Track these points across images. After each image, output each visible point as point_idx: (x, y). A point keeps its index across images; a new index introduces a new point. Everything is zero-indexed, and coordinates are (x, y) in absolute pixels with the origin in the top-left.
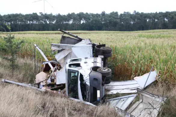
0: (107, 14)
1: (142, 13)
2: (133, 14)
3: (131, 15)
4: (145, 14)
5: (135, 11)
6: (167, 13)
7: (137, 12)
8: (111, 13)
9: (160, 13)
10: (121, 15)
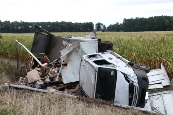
0: (2, 22)
1: (26, 22)
2: (20, 23)
3: (19, 23)
4: (28, 23)
5: (21, 21)
6: (42, 23)
7: (22, 21)
8: (5, 22)
9: (37, 23)
10: (12, 23)
